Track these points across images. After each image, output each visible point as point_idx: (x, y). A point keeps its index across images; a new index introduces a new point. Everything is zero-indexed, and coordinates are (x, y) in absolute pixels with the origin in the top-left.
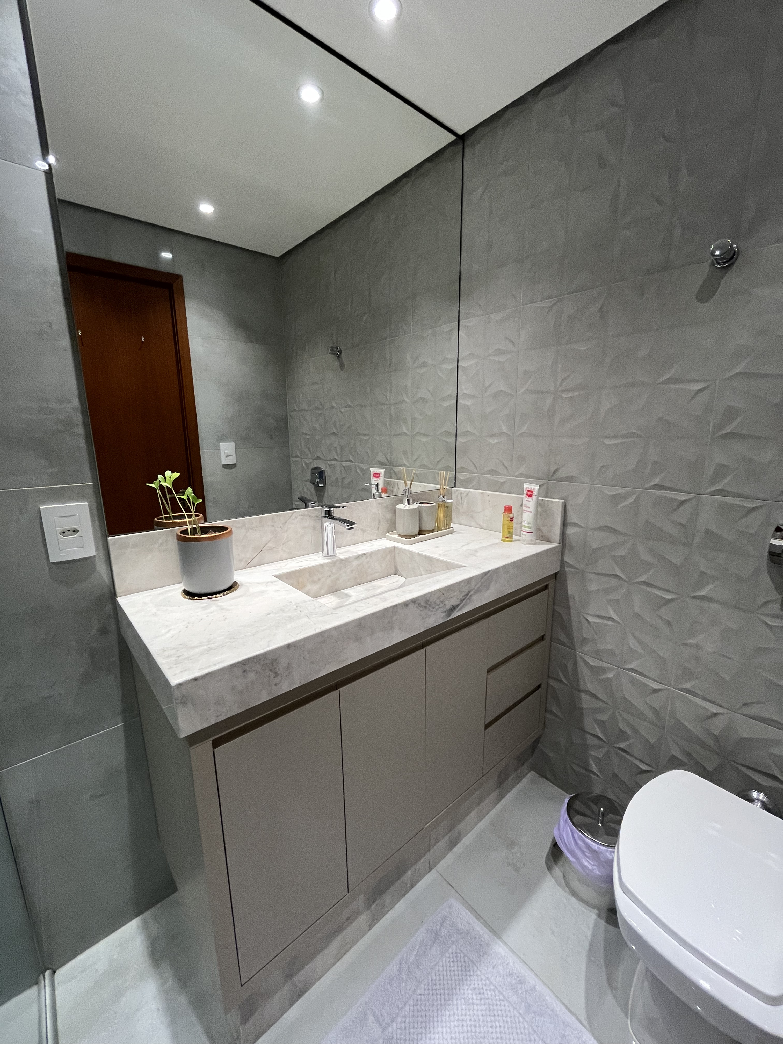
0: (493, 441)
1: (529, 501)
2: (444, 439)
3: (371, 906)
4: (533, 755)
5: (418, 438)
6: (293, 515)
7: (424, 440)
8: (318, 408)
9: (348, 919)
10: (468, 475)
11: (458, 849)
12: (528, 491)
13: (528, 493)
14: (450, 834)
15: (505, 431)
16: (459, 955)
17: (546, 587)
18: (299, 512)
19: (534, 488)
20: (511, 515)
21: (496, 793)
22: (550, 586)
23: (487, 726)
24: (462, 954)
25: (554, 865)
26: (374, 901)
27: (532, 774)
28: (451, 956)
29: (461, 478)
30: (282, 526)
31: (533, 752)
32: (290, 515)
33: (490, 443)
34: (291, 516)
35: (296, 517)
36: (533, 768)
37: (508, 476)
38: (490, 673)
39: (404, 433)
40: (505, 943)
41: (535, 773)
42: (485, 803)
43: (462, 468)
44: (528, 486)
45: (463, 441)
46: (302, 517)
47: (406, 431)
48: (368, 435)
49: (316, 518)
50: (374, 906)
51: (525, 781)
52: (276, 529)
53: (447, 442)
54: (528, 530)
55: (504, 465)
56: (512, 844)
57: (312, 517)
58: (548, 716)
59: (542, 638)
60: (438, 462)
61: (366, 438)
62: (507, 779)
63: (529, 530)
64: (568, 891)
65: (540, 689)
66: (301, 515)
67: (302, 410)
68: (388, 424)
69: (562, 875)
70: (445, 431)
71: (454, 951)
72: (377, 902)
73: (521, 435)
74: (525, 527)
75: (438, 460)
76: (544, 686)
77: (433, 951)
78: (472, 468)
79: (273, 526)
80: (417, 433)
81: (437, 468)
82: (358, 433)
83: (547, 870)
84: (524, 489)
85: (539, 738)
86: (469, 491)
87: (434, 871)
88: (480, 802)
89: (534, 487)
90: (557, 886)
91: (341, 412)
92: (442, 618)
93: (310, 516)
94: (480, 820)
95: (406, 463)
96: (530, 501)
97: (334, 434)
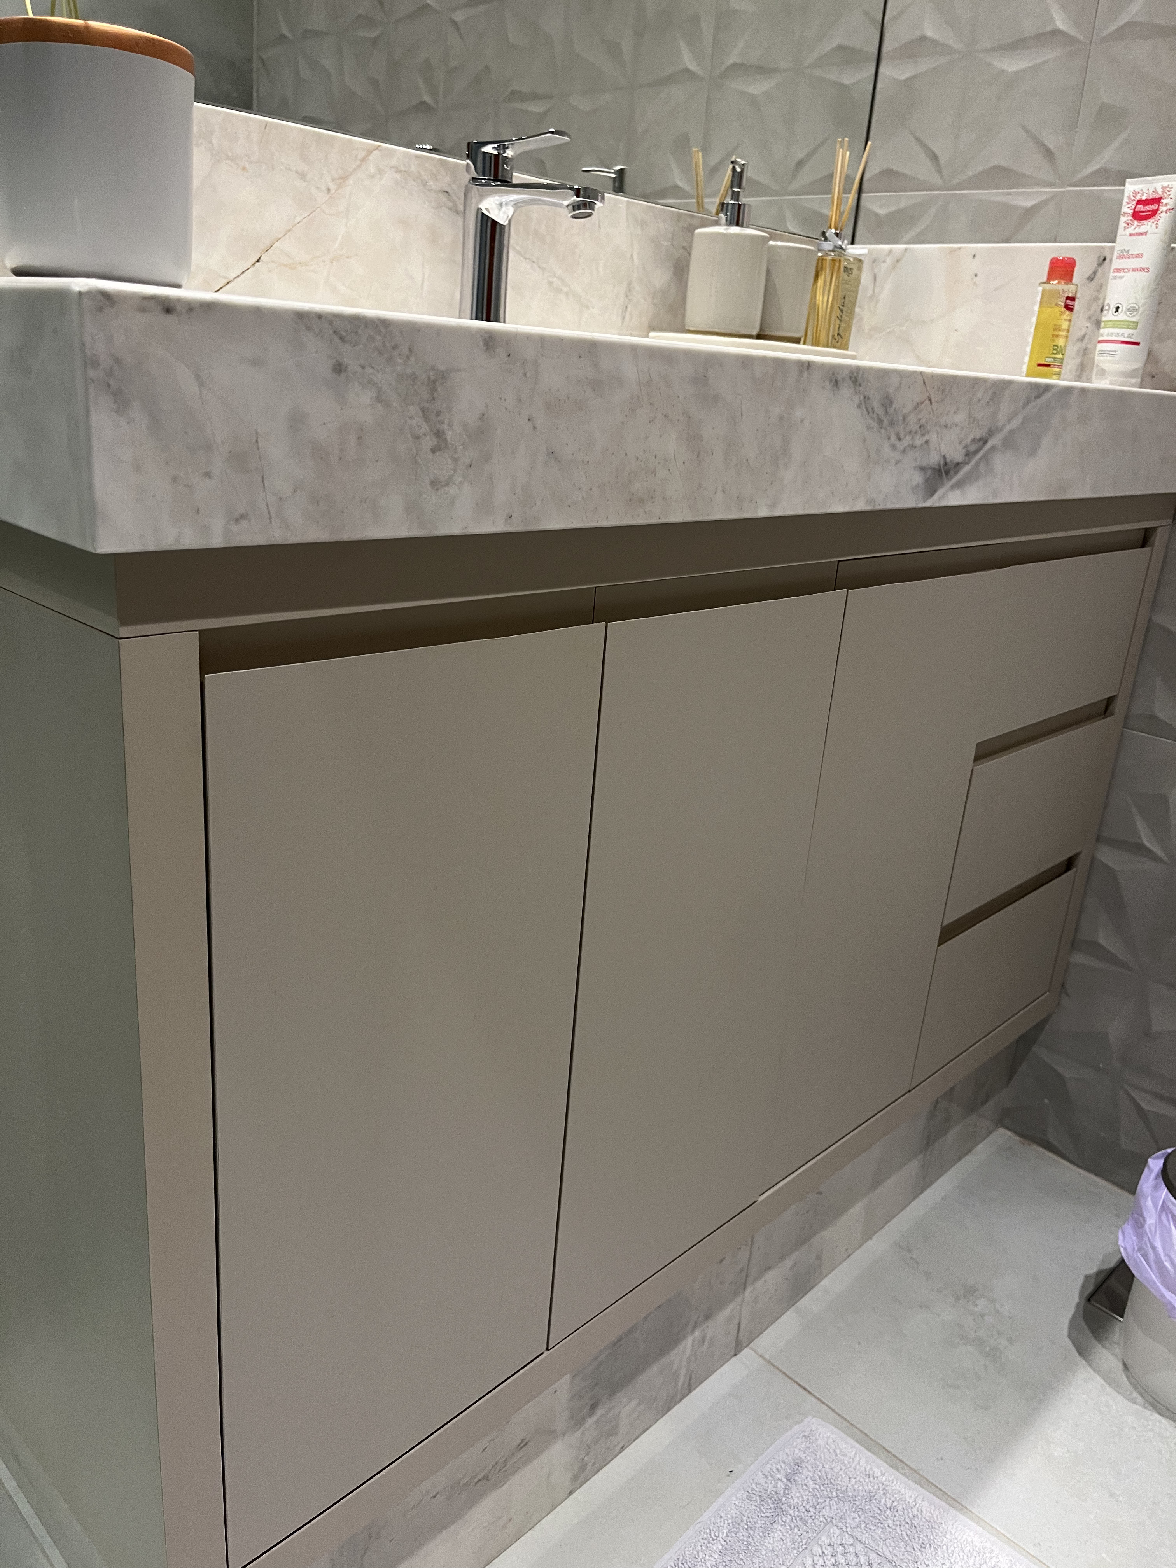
0: (1012, 64)
1: (1141, 234)
2: (832, 75)
3: (583, 1421)
4: (1010, 1079)
5: (736, 84)
6: (371, 158)
7: (757, 88)
8: (367, 21)
9: (523, 1444)
10: (907, 198)
11: (810, 1302)
12: (1139, 202)
13: (1141, 207)
14: (795, 1255)
15: (1060, 25)
16: (851, 1549)
17: (1145, 539)
18: (392, 153)
19: (1163, 188)
20: (1070, 289)
21: (913, 1167)
22: (1159, 539)
23: (948, 933)
24: (859, 1547)
25: (1095, 1342)
26: (593, 1408)
27: (1003, 1135)
28: (829, 1551)
29: (882, 211)
30: (333, 187)
31: (1011, 1074)
32: (362, 154)
33: (1003, 71)
34: (363, 160)
35: (380, 172)
36: (1005, 1119)
37: (1050, 185)
38: (979, 762)
39: (687, 70)
40: (978, 1520)
41: (1009, 1133)
42: (889, 1183)
43: (888, 173)
44: (1138, 188)
45: (903, 78)
46: (398, 176)
47: (692, 66)
48: (549, 97)
49: (443, 198)
50: (590, 1421)
51: (982, 1151)
52: (313, 190)
53: (843, 87)
54: (1125, 334)
55: (1042, 146)
56: (969, 1293)
57: (430, 190)
58: (1078, 958)
59: (1106, 707)
60: (800, 164)
61: (536, 108)
62: (946, 1132)
63: (1130, 336)
64: (1140, 1399)
65: (1071, 872)
66: (398, 171)
67: (308, 33)
68: (626, 46)
69: (1121, 1366)
70: (840, 48)
71: (836, 1541)
72: (600, 1412)
73: (1119, 34)
74: (1116, 324)
75: (800, 156)
76: (1082, 864)
77: (773, 1541)
78: (923, 170)
79: (303, 176)
80: (735, 65)
81: (795, 185)
82: (513, 92)
83: (1076, 1354)
84: (1126, 200)
85: (1040, 1026)
86: (906, 249)
87: (746, 1353)
88: (877, 1181)
89: (1165, 184)
90: (1109, 1389)
91: (455, 24)
92: (912, 489)
93: (424, 183)
94: (868, 1235)
95: (680, 184)
96: (1145, 233)
97: (423, 107)
